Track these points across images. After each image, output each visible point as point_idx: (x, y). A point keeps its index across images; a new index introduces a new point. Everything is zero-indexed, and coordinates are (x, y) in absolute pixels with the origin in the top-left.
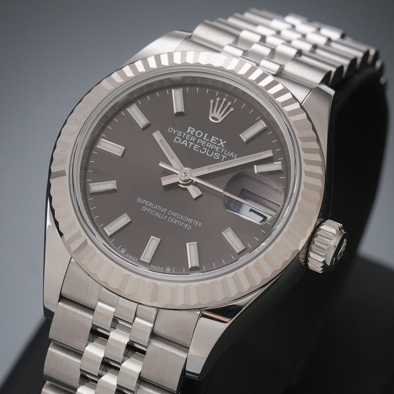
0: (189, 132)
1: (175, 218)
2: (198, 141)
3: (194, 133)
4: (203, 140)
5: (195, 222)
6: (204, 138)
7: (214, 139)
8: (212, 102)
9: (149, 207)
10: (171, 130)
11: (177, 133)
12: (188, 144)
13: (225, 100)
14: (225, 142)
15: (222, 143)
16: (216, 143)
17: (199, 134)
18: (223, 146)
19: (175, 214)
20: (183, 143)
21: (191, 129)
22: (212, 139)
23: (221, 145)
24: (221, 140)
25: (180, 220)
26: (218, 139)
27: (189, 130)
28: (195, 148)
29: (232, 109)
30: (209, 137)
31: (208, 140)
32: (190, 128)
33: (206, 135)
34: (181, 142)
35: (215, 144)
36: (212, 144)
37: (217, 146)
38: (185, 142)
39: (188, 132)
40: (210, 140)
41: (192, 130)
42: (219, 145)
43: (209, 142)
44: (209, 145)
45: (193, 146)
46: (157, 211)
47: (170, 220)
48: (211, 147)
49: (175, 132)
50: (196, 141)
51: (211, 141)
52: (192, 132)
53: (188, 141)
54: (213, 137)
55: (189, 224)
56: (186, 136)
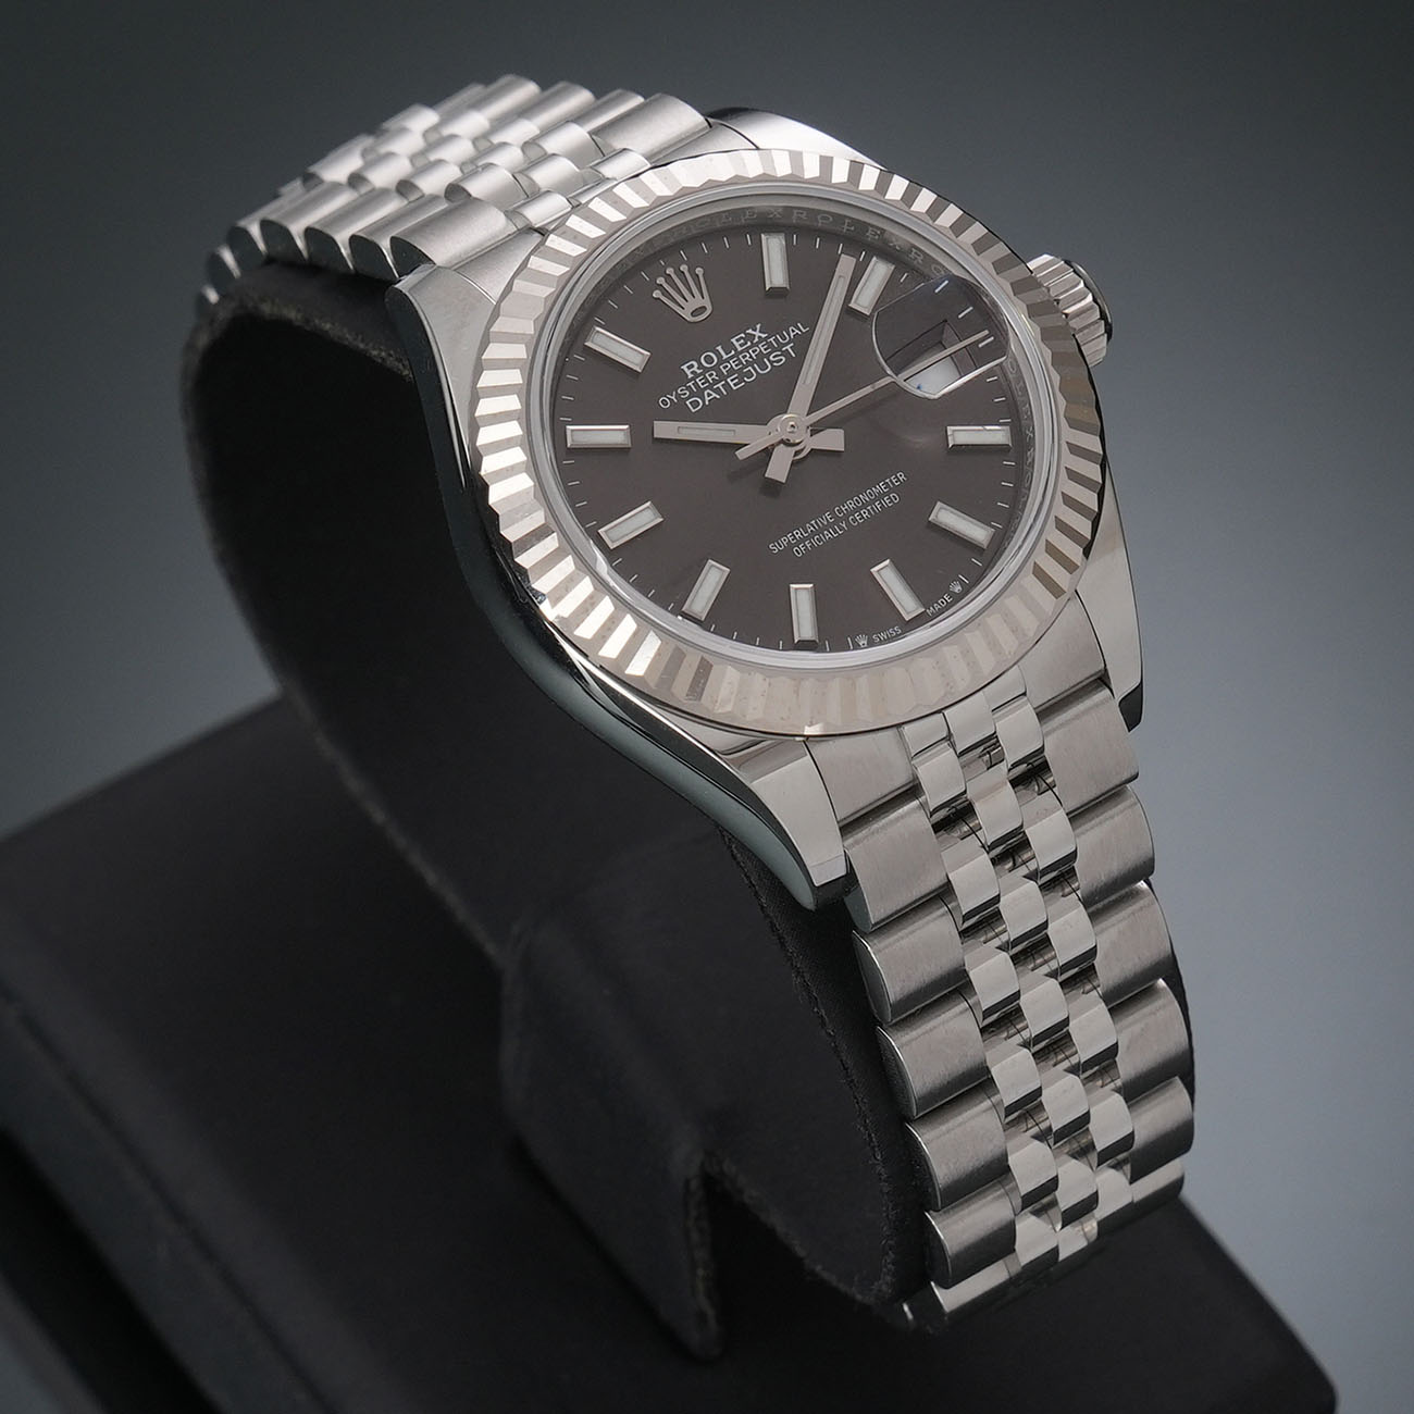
0: (692, 373)
1: (857, 510)
2: (724, 371)
3: (700, 366)
4: (727, 361)
5: (891, 481)
6: (725, 357)
7: (737, 340)
8: (657, 294)
9: (803, 540)
10: (666, 401)
11: (678, 396)
12: (717, 391)
13: (670, 271)
14: (758, 326)
15: (757, 334)
16: (749, 343)
17: (709, 360)
18: (764, 336)
19: (850, 505)
20: (707, 399)
21: (689, 368)
22: (737, 344)
23: (759, 337)
24: (750, 331)
25: (868, 504)
26: (743, 335)
27: (688, 372)
28: (735, 385)
29: (699, 271)
30: (729, 347)
31: (733, 352)
32: (684, 367)
33: (719, 348)
34: (704, 402)
35: (750, 347)
36: (747, 350)
37: (757, 344)
38: (709, 395)
39: (690, 376)
40: (736, 350)
41: (692, 366)
42: (756, 340)
43: (738, 353)
44: (744, 357)
45: (727, 386)
46: (820, 531)
47: (854, 520)
48: (751, 357)
49: (673, 398)
50: (719, 373)
51: (740, 349)
52: (695, 369)
53: (710, 387)
54: (733, 340)
55: (886, 494)
56: (696, 384)
